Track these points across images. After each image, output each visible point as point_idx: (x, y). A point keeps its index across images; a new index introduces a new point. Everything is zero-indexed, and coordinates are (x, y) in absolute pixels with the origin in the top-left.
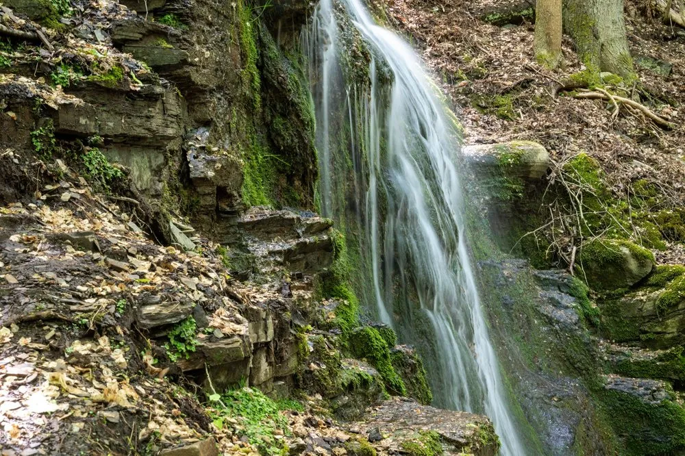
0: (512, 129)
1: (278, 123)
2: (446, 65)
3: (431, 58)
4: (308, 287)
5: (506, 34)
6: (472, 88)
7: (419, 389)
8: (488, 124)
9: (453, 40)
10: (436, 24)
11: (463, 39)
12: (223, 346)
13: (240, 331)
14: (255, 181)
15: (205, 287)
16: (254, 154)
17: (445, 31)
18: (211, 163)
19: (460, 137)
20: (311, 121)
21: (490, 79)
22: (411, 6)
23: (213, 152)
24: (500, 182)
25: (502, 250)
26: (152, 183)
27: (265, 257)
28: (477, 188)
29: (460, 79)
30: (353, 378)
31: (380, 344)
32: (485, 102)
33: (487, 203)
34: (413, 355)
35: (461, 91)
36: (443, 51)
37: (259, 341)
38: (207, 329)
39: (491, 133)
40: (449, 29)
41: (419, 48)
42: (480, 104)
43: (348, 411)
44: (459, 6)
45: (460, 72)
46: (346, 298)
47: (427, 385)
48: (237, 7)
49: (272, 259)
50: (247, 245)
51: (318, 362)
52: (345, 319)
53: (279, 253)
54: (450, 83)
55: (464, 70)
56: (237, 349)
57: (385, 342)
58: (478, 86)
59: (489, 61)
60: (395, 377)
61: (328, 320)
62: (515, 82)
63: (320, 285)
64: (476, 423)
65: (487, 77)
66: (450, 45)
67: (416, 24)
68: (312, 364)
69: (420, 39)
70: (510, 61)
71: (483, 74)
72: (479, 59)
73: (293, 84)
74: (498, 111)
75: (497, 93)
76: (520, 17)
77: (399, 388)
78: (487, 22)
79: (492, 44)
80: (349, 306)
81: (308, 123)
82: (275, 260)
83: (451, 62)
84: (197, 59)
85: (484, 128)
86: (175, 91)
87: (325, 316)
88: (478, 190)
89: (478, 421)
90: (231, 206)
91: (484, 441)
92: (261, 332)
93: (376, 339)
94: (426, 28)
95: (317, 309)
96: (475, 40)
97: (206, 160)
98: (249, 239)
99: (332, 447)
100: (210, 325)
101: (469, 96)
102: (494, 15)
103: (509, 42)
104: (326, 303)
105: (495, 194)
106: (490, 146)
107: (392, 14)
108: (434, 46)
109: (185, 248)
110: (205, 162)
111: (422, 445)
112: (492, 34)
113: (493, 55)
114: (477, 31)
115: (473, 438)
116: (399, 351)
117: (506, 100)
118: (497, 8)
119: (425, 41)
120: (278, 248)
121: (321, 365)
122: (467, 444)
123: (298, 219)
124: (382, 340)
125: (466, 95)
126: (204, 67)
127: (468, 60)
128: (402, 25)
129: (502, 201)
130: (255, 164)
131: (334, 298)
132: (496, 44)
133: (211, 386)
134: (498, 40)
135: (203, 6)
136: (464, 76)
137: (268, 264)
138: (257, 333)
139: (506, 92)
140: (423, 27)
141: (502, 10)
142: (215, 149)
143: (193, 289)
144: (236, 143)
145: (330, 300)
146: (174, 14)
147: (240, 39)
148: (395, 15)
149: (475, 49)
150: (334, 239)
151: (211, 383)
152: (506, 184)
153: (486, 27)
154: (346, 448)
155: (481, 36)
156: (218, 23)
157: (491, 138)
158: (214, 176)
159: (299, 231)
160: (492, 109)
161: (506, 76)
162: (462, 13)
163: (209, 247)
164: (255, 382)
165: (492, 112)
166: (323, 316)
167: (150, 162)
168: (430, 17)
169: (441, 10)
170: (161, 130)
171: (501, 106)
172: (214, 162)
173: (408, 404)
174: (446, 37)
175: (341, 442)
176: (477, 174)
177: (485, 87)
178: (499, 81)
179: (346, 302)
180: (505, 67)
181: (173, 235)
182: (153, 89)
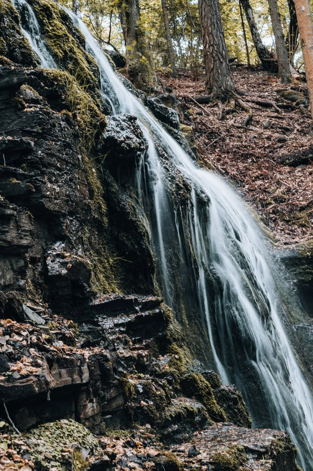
0: (309, 233)
1: (123, 236)
2: (259, 196)
3: (248, 192)
4: (146, 347)
5: (299, 171)
6: (279, 209)
7: (241, 416)
8: (292, 232)
9: (263, 179)
10: (250, 170)
11: (269, 177)
12: (18, 384)
13: (36, 372)
14: (107, 278)
15: (13, 342)
16: (106, 259)
17: (257, 173)
18: (64, 264)
19: (272, 242)
20: (147, 232)
21: (290, 201)
22: (232, 160)
23: (66, 257)
24: (303, 269)
25: (310, 316)
26: (15, 280)
27: (111, 329)
28: (288, 275)
29: (271, 204)
30: (180, 411)
31: (204, 385)
32: (289, 217)
33: (295, 284)
34: (234, 392)
35: (271, 212)
36: (256, 187)
37: (74, 383)
38: (8, 373)
39: (294, 237)
40: (259, 172)
41: (240, 187)
42: (285, 219)
43: (179, 436)
44: (265, 156)
45: (270, 199)
46: (177, 353)
47: (247, 413)
48: (82, 158)
49: (117, 329)
50: (98, 321)
51: (147, 400)
52: (176, 369)
53: (122, 325)
54: (264, 207)
55: (272, 198)
56: (31, 386)
57: (208, 383)
58: (283, 207)
59: (289, 190)
60: (217, 408)
61: (164, 371)
62: (308, 202)
63: (156, 346)
64: (274, 436)
65: (289, 200)
66: (262, 183)
67: (237, 171)
68: (142, 402)
69: (241, 181)
70: (303, 188)
71: (285, 199)
72: (282, 189)
73: (131, 208)
74: (298, 222)
75: (296, 210)
76: (307, 159)
77: (221, 416)
78: (285, 165)
79: (290, 179)
80: (180, 359)
81: (144, 233)
82: (119, 330)
83: (263, 193)
84: (48, 193)
85: (289, 234)
86: (27, 213)
87: (161, 368)
88: (288, 276)
89: (276, 434)
90: (83, 294)
91: (280, 450)
92: (76, 376)
93: (201, 381)
94: (244, 173)
95: (154, 363)
96: (278, 177)
97: (60, 262)
98: (99, 317)
99: (143, 461)
100: (11, 369)
101: (277, 214)
102: (289, 160)
103: (302, 176)
104: (161, 358)
105: (301, 278)
106: (294, 246)
107: (219, 167)
108: (250, 184)
109: (36, 323)
110: (59, 264)
111: (228, 455)
112: (289, 172)
113: (291, 186)
114: (279, 171)
115: (270, 448)
116: (224, 390)
117: (303, 214)
118: (291, 155)
119: (244, 181)
120: (121, 321)
121: (149, 402)
122: (266, 452)
123: (136, 299)
124: (206, 382)
125: (275, 214)
126: (56, 199)
127: (274, 191)
128: (227, 173)
129: (306, 282)
130: (107, 265)
131: (168, 355)
132: (293, 178)
133: (9, 417)
134: (294, 176)
135: (52, 158)
136: (273, 202)
137: (114, 333)
138: (72, 377)
139: (302, 209)
140: (242, 173)
141: (294, 156)
142: (68, 254)
143: (3, 343)
144: (89, 251)
145: (165, 356)
146: (28, 163)
147: (87, 180)
148: (222, 167)
149: (279, 183)
150: (164, 311)
151: (8, 414)
152: (308, 270)
153: (285, 168)
154: (154, 462)
155: (282, 174)
156: (66, 169)
157: (295, 240)
158: (67, 273)
159: (137, 308)
160: (294, 221)
161: (301, 198)
162: (268, 161)
163: (64, 323)
164: (82, 416)
165: (294, 224)
166: (159, 368)
167: (12, 265)
168: (246, 166)
169: (253, 161)
170: (15, 240)
171: (300, 218)
172: (67, 263)
173: (227, 427)
174: (257, 178)
175: (150, 457)
176: (287, 265)
177: (288, 207)
178: (297, 202)
179: (176, 356)
180: (300, 193)
181: (26, 314)
182: (4, 211)
